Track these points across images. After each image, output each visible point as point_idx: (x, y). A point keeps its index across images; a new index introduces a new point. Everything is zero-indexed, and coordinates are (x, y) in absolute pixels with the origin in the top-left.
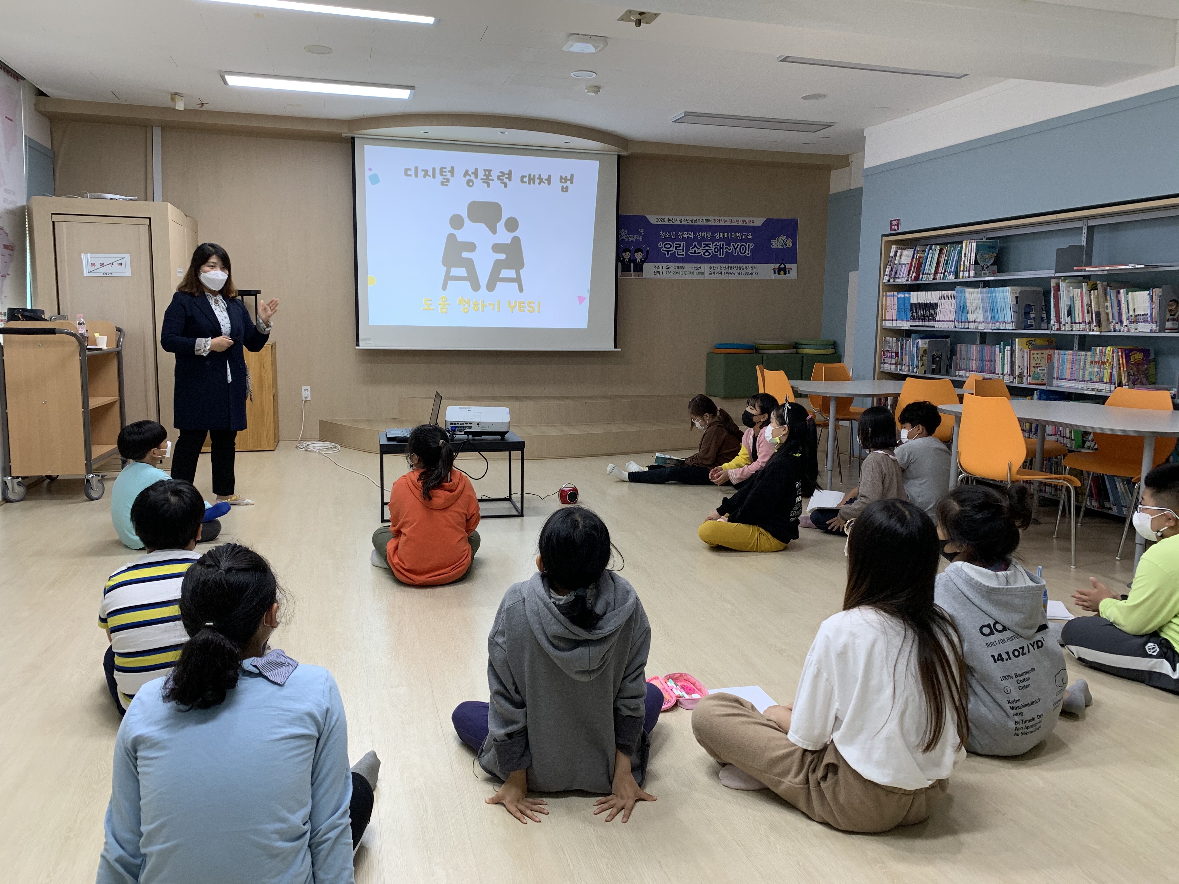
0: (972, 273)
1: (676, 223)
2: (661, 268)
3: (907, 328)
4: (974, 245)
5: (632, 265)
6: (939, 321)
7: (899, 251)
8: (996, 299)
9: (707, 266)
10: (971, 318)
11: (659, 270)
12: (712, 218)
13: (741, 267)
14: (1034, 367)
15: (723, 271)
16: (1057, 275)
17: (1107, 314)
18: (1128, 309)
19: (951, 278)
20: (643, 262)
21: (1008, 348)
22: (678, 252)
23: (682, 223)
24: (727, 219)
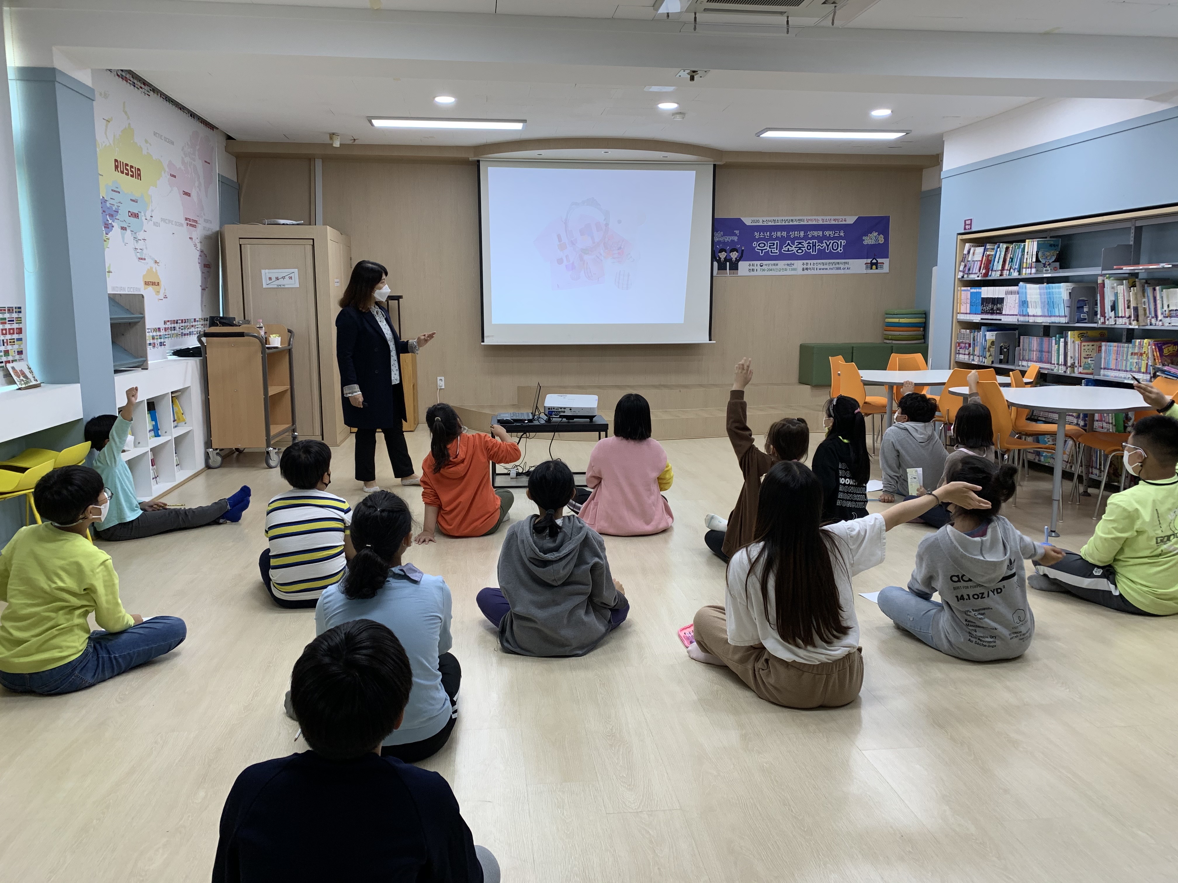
0: (1034, 270)
1: (770, 224)
2: (756, 265)
3: (978, 321)
4: (1036, 243)
5: (728, 263)
6: (1005, 315)
7: (972, 249)
8: (1053, 294)
9: (800, 262)
10: (1031, 311)
11: (753, 267)
12: (805, 218)
13: (834, 263)
14: (1085, 358)
15: (815, 267)
16: (1104, 272)
17: (1145, 309)
18: (1163, 304)
19: (1015, 275)
20: (738, 260)
21: (1062, 340)
22: (771, 251)
23: (776, 224)
24: (820, 218)
